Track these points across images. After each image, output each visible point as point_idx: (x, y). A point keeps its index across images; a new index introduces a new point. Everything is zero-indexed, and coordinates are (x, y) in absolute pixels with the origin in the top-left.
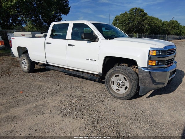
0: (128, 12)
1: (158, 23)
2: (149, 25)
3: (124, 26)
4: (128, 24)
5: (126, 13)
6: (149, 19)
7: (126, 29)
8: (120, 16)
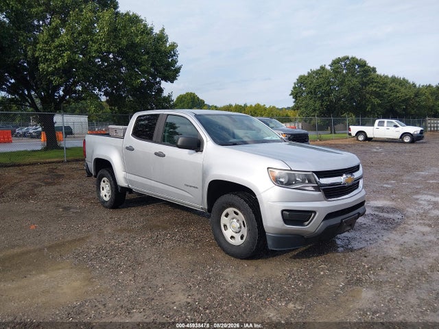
0: (328, 68)
1: (403, 90)
2: (378, 95)
3: (319, 98)
4: (328, 94)
5: (323, 68)
6: (378, 82)
7: (322, 105)
8: (308, 77)
